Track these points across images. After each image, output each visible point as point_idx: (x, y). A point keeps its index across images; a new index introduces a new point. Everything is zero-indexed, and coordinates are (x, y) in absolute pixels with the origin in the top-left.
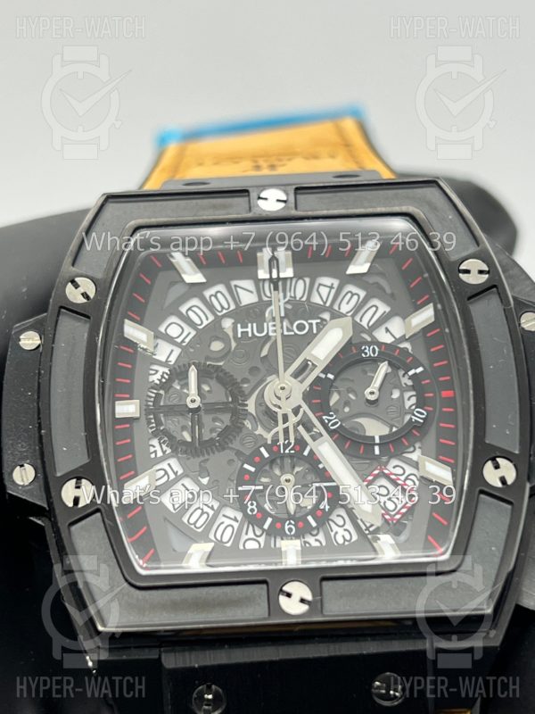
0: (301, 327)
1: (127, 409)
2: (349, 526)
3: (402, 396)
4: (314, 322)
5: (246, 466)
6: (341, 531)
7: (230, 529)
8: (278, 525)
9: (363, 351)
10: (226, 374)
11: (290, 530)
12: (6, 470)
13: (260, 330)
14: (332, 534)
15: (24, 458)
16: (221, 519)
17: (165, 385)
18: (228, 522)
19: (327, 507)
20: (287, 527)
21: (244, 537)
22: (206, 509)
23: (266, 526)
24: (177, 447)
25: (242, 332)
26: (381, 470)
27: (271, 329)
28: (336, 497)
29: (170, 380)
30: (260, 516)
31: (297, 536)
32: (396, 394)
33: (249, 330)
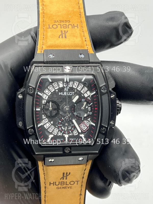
0: (71, 94)
1: (38, 109)
2: (76, 131)
3: (88, 108)
4: (73, 93)
5: (60, 121)
6: (75, 132)
7: (56, 131)
8: (65, 132)
9: (82, 100)
10: (56, 103)
11: (67, 133)
12: (17, 123)
13: (63, 94)
14: (73, 133)
15: (20, 121)
16: (55, 129)
17: (45, 104)
18: (56, 130)
19: (73, 129)
20: (66, 133)
21: (59, 133)
22: (52, 128)
23: (62, 132)
24: (47, 117)
25: (60, 94)
26: (83, 123)
27: (65, 94)
28: (75, 127)
29: (46, 103)
30: (61, 130)
31: (68, 134)
32: (87, 107)
33: (61, 94)
